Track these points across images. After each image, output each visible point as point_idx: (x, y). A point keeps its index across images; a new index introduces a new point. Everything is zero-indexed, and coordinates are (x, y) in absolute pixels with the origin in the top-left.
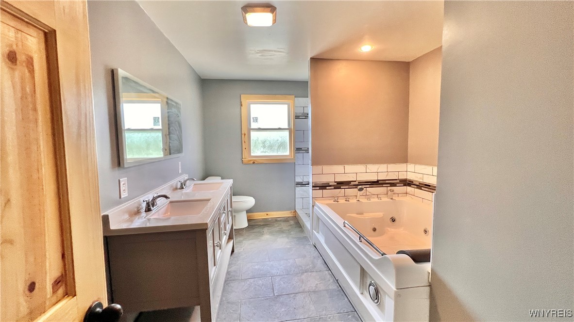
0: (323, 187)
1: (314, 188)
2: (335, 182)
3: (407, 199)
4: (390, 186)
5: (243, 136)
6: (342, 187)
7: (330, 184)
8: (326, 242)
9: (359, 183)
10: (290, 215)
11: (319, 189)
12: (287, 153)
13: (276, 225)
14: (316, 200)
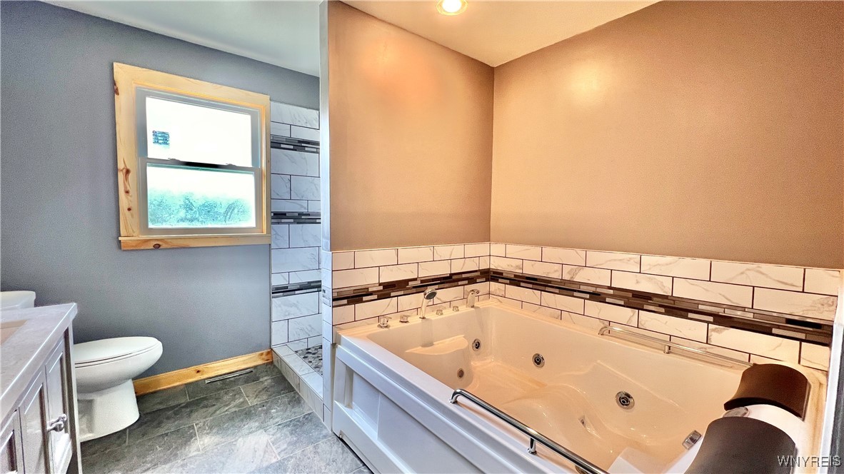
0: (356, 297)
1: (336, 303)
2: (380, 284)
3: (492, 303)
4: (469, 284)
5: (121, 176)
6: (392, 294)
7: (370, 290)
8: (382, 435)
9: (422, 282)
10: (260, 362)
11: (348, 304)
12: (251, 223)
13: (226, 398)
14: (341, 329)
